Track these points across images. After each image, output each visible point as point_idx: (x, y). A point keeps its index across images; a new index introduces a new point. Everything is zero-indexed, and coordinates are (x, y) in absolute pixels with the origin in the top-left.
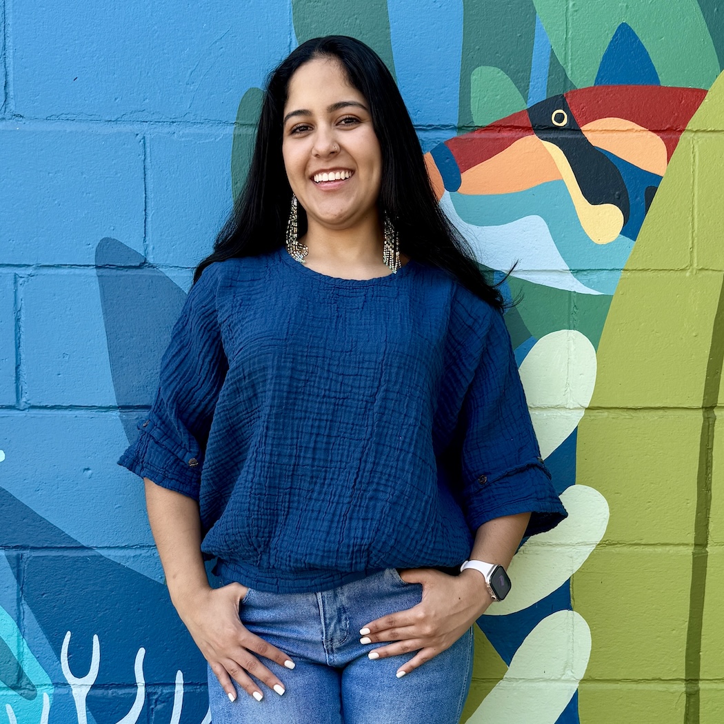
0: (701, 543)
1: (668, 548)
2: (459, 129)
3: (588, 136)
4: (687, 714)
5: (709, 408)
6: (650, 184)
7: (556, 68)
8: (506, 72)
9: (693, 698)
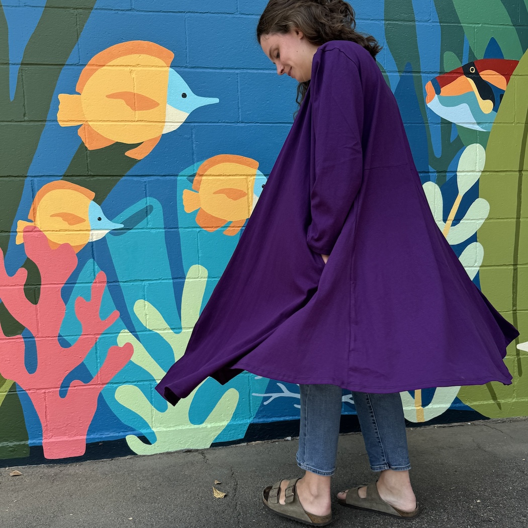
0: (518, 218)
1: (508, 220)
2: (440, 73)
3: (482, 76)
4: (514, 276)
5: (520, 171)
6: (501, 93)
7: (471, 53)
8: (455, 53)
9: (515, 270)
